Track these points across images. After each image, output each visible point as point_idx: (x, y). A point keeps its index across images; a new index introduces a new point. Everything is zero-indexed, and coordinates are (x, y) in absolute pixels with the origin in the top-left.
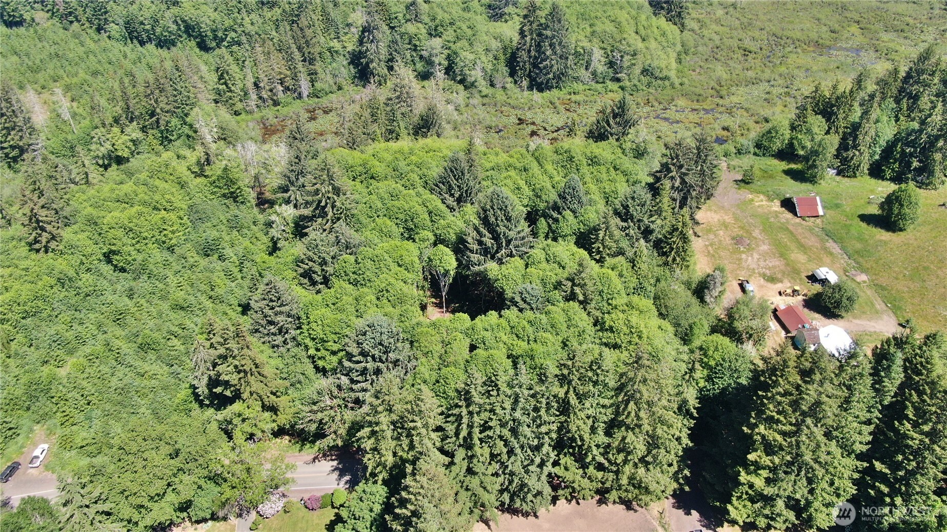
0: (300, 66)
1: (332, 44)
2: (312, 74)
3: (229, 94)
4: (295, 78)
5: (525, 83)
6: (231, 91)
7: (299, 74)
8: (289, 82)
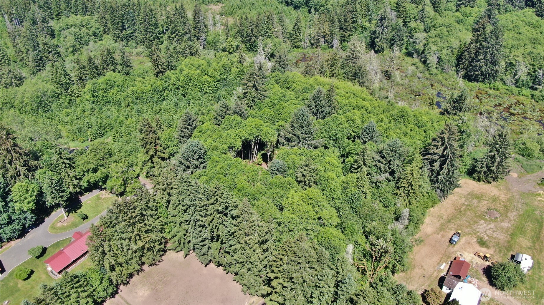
0: (336, 31)
1: (364, 24)
2: (342, 37)
3: (295, 36)
4: (332, 36)
5: (462, 73)
6: (296, 35)
7: (334, 35)
8: (328, 38)
